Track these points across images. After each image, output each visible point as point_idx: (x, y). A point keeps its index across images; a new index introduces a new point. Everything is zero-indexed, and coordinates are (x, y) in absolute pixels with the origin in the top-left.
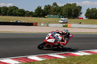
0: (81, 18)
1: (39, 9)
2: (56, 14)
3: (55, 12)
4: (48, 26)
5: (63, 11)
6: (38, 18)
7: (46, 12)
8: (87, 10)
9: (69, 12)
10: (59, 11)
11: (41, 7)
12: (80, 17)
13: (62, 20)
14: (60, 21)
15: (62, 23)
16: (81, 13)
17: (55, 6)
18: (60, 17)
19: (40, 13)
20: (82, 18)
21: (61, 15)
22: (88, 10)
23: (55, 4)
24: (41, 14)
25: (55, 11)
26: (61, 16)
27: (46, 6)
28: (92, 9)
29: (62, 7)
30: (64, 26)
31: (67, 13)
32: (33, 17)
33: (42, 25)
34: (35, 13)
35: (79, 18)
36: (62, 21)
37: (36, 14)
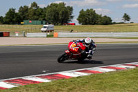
0: (72, 24)
1: (11, 13)
2: (37, 19)
3: (35, 17)
4: (25, 36)
5: (47, 14)
6: (11, 26)
7: (22, 17)
8: (80, 12)
9: (54, 16)
10: (41, 14)
11: (14, 10)
12: (70, 22)
13: (45, 27)
14: (42, 29)
15: (45, 32)
16: (72, 17)
17: (34, 8)
18: (42, 23)
19: (13, 17)
20: (74, 24)
21: (44, 19)
22: (82, 12)
23: (34, 5)
24: (14, 19)
25: (35, 14)
26: (44, 22)
27: (21, 7)
28: (88, 10)
29: (45, 8)
30: (48, 36)
31: (53, 17)
32: (4, 24)
33: (17, 35)
34: (6, 18)
35: (69, 24)
36: (45, 29)
37: (8, 20)
